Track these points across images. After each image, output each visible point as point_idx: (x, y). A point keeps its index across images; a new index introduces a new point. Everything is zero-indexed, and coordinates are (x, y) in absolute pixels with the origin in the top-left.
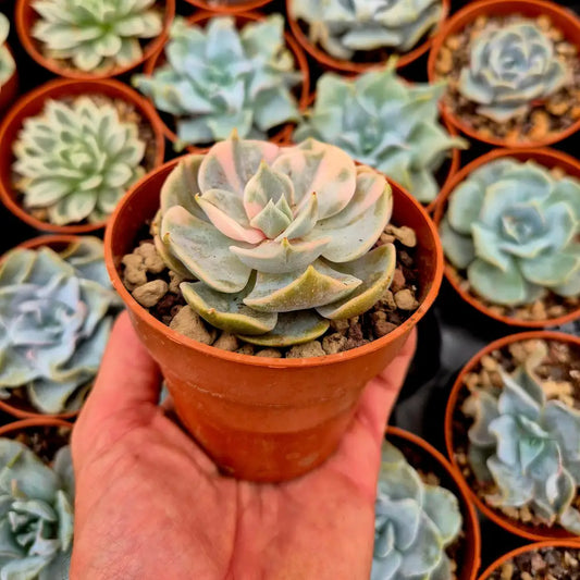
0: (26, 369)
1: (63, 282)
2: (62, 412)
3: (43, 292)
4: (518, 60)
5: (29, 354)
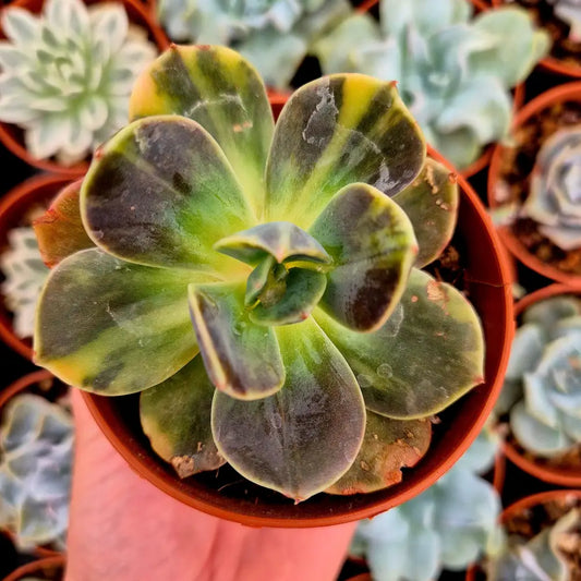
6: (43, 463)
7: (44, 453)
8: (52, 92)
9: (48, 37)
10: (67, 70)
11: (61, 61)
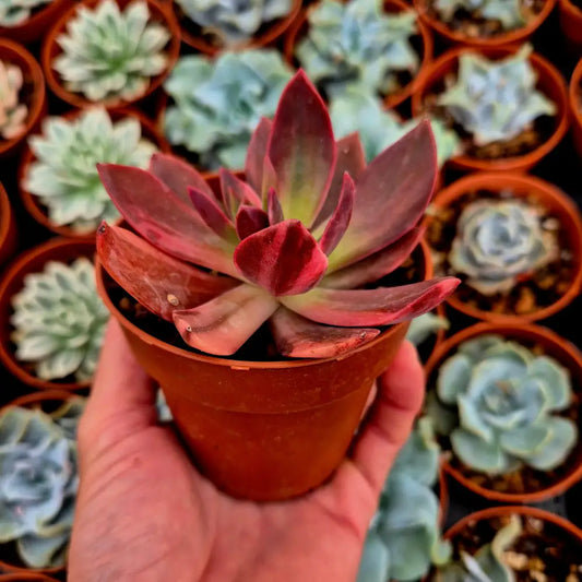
0: (15, 524)
1: (53, 445)
2: (47, 567)
3: (36, 453)
4: (504, 239)
5: (19, 510)
6: (21, 466)
7: (23, 457)
8: (77, 174)
9: (79, 137)
10: (90, 160)
11: (88, 153)
